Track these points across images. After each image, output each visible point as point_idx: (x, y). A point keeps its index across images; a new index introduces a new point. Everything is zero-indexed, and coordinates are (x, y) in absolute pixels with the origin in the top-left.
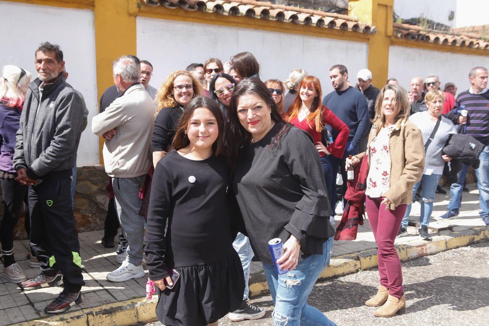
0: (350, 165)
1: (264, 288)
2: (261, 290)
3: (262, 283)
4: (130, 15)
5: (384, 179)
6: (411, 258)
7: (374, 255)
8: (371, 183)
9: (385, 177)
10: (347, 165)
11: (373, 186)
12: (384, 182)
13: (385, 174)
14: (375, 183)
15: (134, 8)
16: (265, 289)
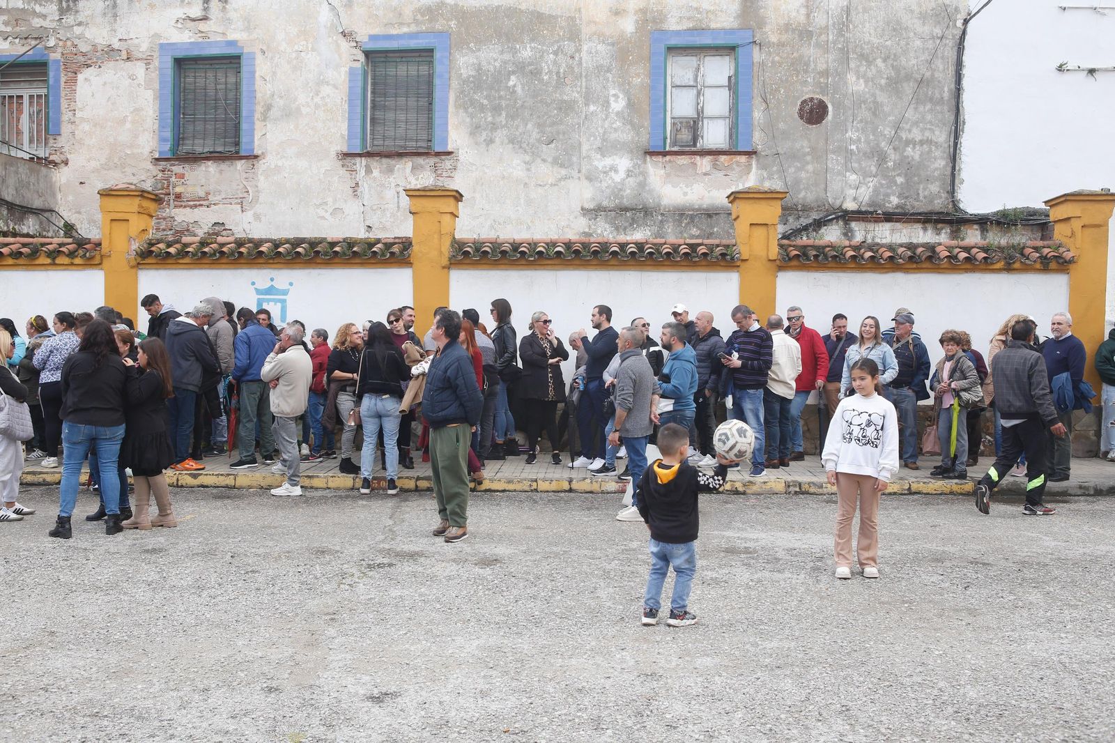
15: (445, 262)
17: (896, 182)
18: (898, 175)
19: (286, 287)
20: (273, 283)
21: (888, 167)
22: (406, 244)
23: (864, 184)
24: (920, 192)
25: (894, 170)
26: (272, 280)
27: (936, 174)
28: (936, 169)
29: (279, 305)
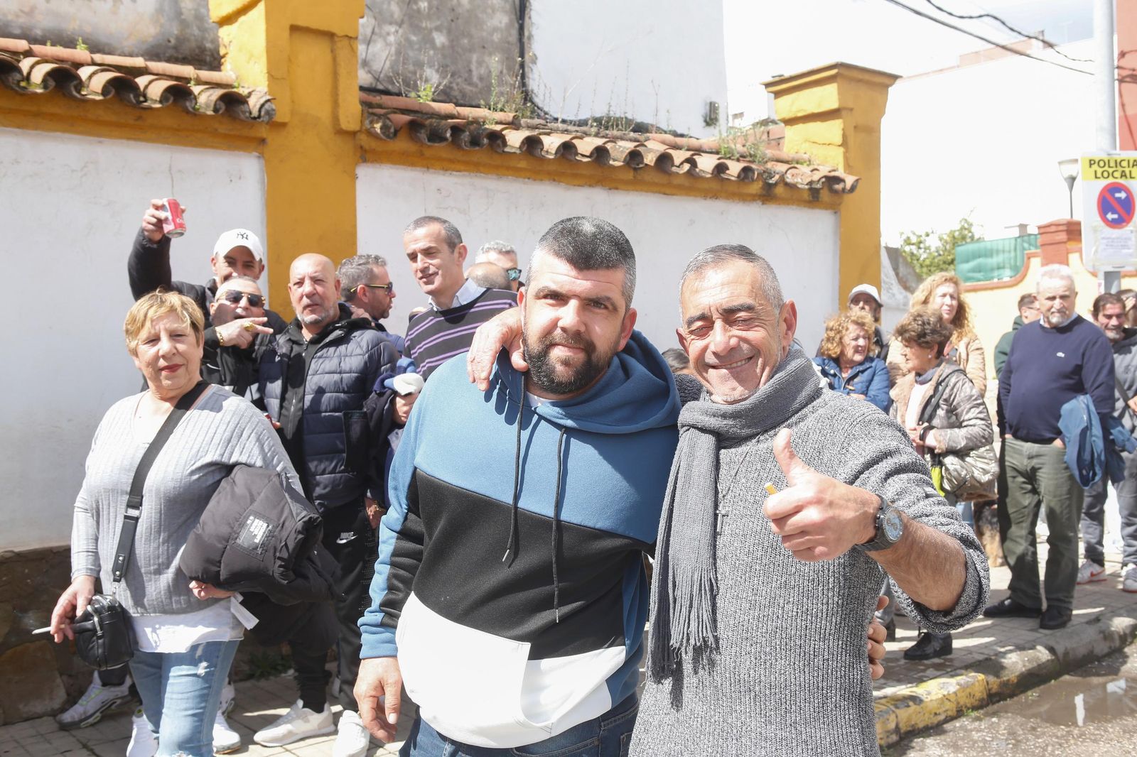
17: (432, 42)
18: (438, 29)
21: (419, 11)
23: (381, 36)
24: (473, 67)
25: (429, 17)
27: (496, 37)
28: (495, 29)
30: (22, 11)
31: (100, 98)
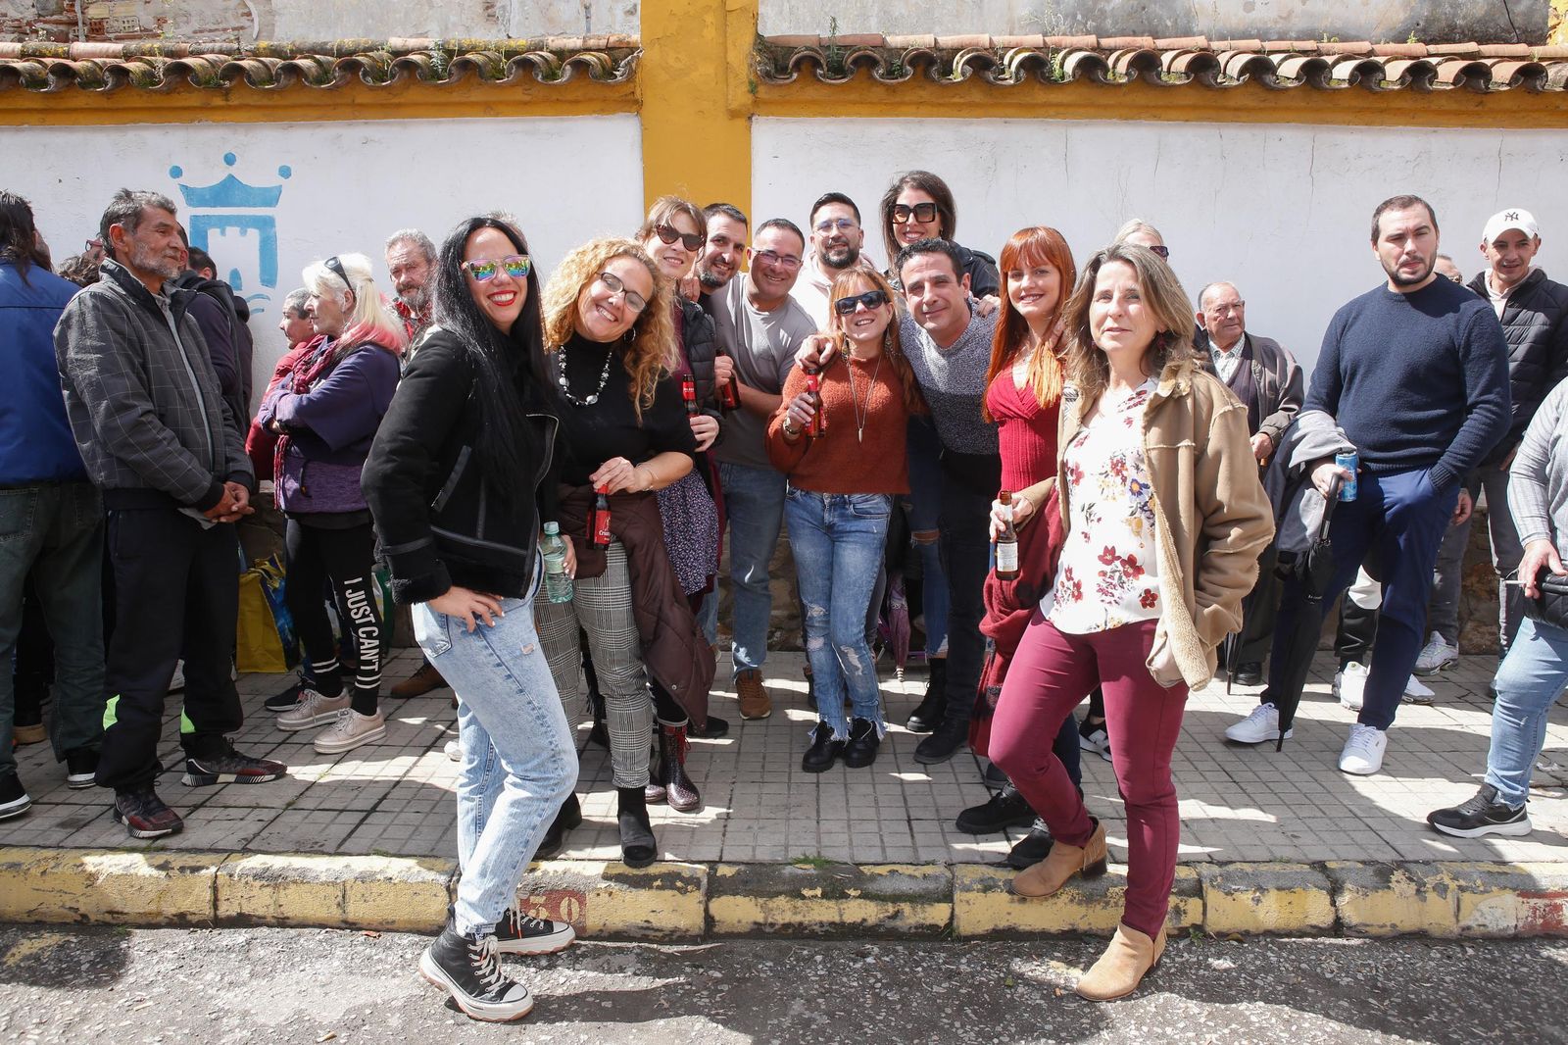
0: (1006, 523)
1: (766, 918)
2: (752, 920)
3: (761, 901)
4: (734, 114)
5: (1104, 574)
6: (1477, 931)
7: (1279, 889)
8: (1070, 584)
9: (1108, 569)
10: (995, 526)
11: (1073, 596)
12: (1104, 585)
13: (1109, 557)
14: (1078, 586)
15: (740, 96)
16: (770, 920)
19: (273, 180)
20: (233, 170)
22: (618, 52)
26: (230, 160)
29: (254, 235)
30: (1281, 17)
31: (1452, 87)
